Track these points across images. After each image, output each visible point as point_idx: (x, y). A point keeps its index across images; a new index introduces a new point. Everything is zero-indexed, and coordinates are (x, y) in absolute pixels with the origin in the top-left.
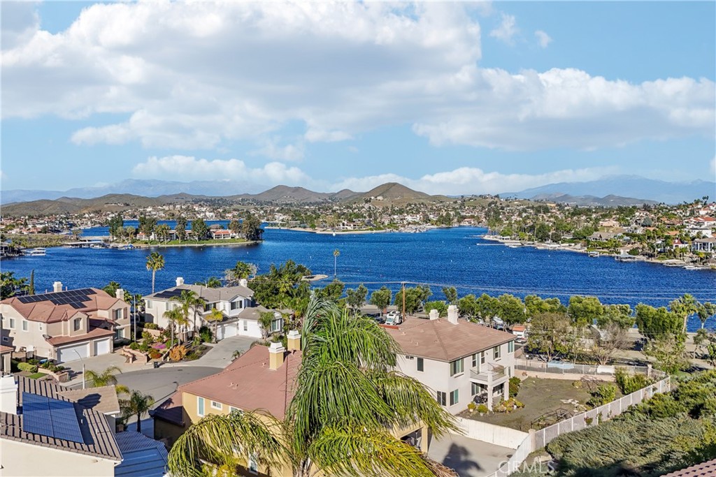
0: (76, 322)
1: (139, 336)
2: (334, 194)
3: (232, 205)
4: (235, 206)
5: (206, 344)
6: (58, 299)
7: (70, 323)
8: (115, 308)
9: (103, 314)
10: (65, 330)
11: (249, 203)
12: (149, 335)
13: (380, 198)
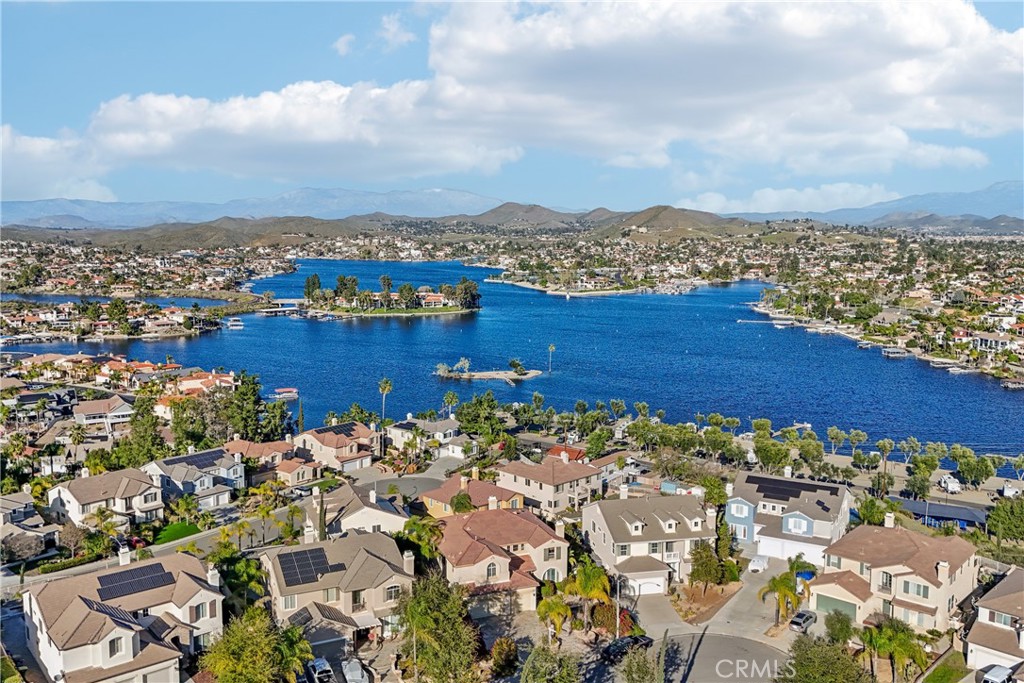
0: (351, 447)
1: (385, 454)
2: (584, 216)
3: (444, 232)
4: (448, 236)
5: (427, 461)
6: (337, 430)
7: (348, 448)
8: (371, 437)
9: (364, 441)
10: (346, 452)
11: (466, 230)
12: (391, 454)
13: (643, 230)
